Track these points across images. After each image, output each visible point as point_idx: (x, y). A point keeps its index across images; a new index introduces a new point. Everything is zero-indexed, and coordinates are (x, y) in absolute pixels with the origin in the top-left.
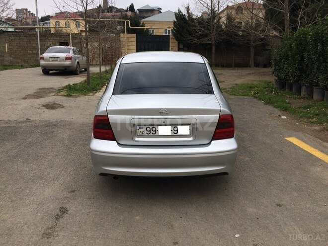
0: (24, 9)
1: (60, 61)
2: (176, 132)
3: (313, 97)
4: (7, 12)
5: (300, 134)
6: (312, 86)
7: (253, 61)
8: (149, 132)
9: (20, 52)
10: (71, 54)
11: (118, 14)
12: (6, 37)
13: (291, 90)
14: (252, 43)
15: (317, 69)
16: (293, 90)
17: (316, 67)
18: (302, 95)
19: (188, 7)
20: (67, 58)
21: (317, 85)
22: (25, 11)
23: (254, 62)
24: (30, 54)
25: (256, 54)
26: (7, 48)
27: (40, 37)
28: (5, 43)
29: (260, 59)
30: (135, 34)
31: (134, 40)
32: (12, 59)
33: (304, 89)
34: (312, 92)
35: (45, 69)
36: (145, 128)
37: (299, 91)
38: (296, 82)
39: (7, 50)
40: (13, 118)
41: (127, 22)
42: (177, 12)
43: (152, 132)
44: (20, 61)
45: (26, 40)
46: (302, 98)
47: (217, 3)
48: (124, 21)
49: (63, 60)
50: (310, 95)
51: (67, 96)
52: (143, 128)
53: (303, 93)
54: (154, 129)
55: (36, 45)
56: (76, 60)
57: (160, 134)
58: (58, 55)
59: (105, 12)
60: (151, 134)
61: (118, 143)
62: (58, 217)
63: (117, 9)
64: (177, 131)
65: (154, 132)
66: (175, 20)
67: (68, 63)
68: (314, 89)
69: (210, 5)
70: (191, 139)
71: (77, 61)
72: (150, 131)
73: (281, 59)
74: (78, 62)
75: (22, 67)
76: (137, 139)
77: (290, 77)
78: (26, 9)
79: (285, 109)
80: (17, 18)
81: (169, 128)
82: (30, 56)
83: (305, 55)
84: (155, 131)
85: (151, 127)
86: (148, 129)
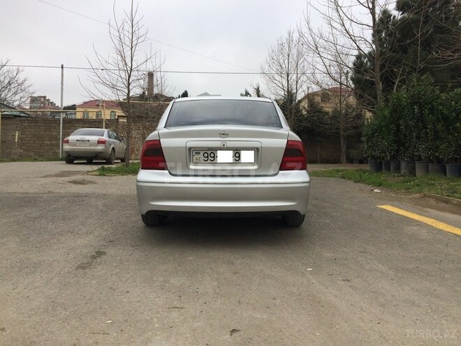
0: (41, 97)
1: (90, 145)
2: (237, 159)
3: (415, 176)
4: (21, 94)
5: (396, 203)
6: (413, 160)
7: (345, 156)
8: (206, 159)
9: (35, 143)
10: (105, 138)
12: (18, 122)
13: (389, 169)
14: (342, 132)
15: (417, 138)
16: (391, 168)
17: (414, 134)
18: (402, 173)
19: (258, 88)
20: (100, 142)
21: (420, 159)
22: (42, 99)
23: (347, 157)
24: (47, 145)
25: (348, 147)
26: (17, 137)
27: (63, 124)
28: (15, 131)
29: (354, 153)
32: (22, 151)
33: (403, 165)
34: (414, 168)
35: (69, 155)
36: (202, 153)
37: (398, 169)
38: (393, 158)
39: (16, 141)
40: (32, 191)
42: (245, 94)
43: (210, 158)
44: (33, 153)
45: (45, 128)
46: (401, 176)
47: (295, 83)
49: (93, 144)
50: (412, 172)
51: (100, 175)
52: (199, 153)
53: (403, 171)
54: (212, 155)
55: (56, 134)
56: (110, 145)
57: (218, 161)
58: (87, 138)
60: (209, 161)
61: (170, 173)
62: (94, 257)
63: (166, 97)
64: (239, 157)
65: (212, 159)
67: (100, 148)
68: (416, 164)
69: (286, 85)
70: (256, 167)
71: (112, 146)
72: (208, 157)
73: (373, 134)
74: (113, 148)
75: (36, 160)
76: (193, 167)
77: (385, 153)
78: (45, 97)
79: (379, 185)
80: (31, 108)
81: (231, 153)
82: (48, 148)
83: (401, 122)
84: (214, 157)
85: (209, 152)
86: (206, 155)
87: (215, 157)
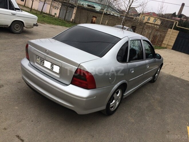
11: (185, 19)
12: (109, 17)
22: (133, 9)
26: (106, 23)
28: (107, 20)
30: (179, 31)
31: (177, 34)
36: (40, 58)
41: (176, 23)
48: (174, 22)
57: (45, 66)
59: (177, 17)
60: (41, 64)
61: (30, 62)
63: (186, 16)
64: (53, 67)
72: (41, 61)
87: (44, 63)
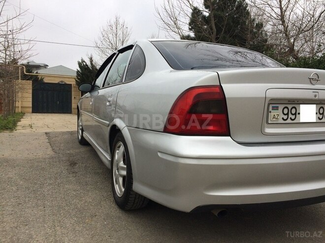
2: (321, 117)
8: (285, 117)
19: (92, 58)
30: (31, 81)
42: (81, 61)
43: (290, 116)
52: (277, 108)
54: (293, 111)
57: (302, 120)
60: (289, 121)
61: (235, 141)
64: (323, 113)
65: (293, 117)
66: (79, 69)
72: (287, 114)
76: (269, 130)
81: (314, 108)
84: (295, 114)
85: (290, 107)
86: (286, 111)
87: (297, 114)
